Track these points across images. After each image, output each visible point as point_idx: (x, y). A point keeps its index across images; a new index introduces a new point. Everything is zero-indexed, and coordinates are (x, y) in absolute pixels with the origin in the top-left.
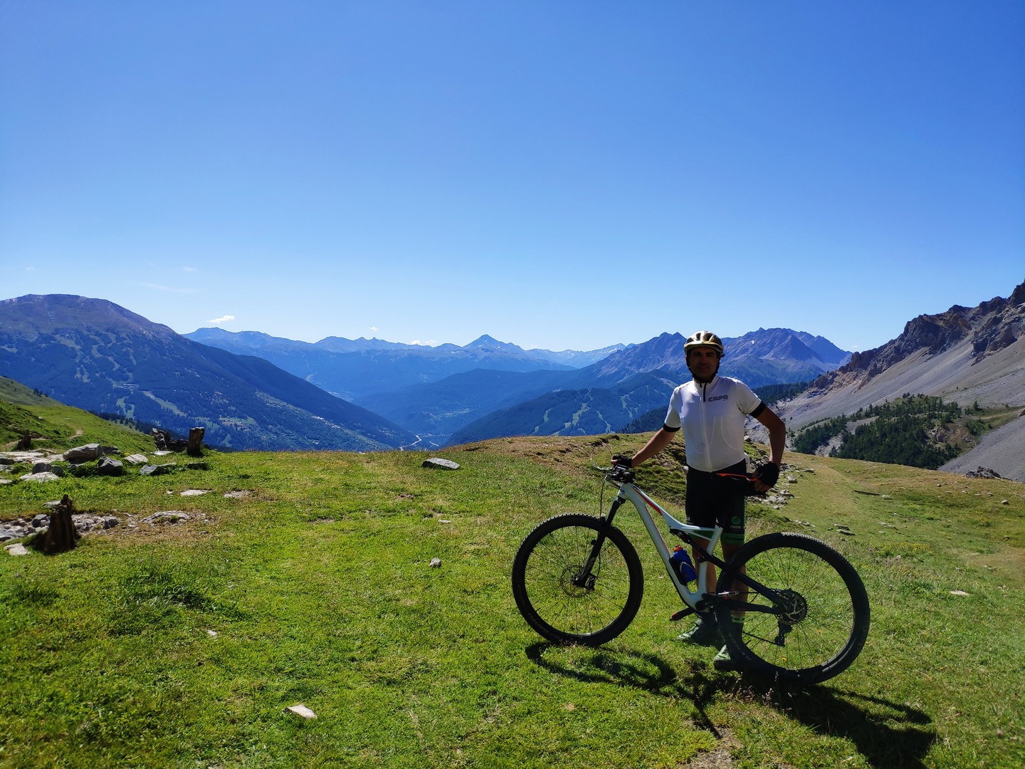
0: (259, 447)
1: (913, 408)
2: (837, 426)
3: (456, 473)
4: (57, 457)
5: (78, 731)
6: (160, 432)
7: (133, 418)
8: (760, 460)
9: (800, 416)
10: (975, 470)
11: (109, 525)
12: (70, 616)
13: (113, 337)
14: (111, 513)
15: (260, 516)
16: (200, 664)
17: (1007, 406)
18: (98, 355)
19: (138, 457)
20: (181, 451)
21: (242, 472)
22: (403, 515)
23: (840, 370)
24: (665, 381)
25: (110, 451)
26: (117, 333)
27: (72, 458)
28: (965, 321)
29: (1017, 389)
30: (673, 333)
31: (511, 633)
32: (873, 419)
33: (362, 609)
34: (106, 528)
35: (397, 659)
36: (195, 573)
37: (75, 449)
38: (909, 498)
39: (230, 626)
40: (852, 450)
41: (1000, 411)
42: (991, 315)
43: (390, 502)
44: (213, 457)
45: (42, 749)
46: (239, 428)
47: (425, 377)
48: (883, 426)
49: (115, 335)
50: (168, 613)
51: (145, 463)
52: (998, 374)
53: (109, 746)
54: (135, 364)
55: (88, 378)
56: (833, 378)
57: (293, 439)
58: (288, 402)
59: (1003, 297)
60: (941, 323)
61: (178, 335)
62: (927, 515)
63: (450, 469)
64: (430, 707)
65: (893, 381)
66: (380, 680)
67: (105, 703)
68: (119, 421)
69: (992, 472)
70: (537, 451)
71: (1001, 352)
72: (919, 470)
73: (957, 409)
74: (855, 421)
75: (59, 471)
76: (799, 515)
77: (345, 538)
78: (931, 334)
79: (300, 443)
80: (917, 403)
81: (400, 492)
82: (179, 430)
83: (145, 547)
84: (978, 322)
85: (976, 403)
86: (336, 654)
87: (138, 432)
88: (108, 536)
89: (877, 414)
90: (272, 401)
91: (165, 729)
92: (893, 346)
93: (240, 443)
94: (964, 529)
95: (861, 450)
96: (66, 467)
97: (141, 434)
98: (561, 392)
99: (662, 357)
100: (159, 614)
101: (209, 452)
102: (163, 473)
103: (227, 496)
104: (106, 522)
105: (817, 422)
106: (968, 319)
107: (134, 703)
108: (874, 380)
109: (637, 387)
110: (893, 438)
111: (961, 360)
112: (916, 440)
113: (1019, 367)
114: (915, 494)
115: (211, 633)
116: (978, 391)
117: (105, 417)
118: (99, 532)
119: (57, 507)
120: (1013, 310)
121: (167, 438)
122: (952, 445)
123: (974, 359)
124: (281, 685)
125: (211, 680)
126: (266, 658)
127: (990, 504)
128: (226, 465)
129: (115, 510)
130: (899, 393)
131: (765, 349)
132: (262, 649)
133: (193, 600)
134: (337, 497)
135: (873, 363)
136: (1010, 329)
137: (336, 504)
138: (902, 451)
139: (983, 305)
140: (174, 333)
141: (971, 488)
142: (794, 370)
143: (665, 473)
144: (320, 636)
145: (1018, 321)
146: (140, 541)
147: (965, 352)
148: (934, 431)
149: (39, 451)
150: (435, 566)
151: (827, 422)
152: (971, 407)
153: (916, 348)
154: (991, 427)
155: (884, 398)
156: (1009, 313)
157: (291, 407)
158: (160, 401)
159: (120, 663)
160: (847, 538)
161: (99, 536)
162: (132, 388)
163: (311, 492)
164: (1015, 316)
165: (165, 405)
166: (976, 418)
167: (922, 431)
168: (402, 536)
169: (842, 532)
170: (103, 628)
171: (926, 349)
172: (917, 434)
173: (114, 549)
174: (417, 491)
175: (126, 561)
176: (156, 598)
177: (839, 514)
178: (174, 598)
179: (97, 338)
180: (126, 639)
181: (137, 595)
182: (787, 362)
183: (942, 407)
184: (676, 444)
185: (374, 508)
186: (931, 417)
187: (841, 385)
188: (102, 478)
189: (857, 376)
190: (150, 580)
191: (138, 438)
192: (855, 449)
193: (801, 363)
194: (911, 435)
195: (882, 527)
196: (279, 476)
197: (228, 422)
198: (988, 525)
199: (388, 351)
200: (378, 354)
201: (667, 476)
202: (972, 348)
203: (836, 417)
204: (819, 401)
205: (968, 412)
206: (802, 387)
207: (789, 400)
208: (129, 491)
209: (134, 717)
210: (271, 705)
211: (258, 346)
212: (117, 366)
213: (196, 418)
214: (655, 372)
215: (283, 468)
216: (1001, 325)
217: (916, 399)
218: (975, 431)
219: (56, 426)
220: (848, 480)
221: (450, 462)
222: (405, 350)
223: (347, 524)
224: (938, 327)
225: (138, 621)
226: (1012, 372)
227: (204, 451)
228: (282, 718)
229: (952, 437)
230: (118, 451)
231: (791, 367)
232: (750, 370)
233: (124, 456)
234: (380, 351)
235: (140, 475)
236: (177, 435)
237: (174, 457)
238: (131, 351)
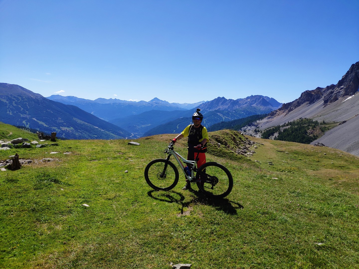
0: (75, 138)
1: (303, 123)
2: (277, 129)
3: (138, 146)
4: (9, 142)
5: (30, 209)
6: (39, 133)
7: (29, 127)
8: (246, 141)
9: (264, 125)
10: (317, 144)
11: (29, 162)
12: (23, 185)
13: (20, 98)
14: (29, 159)
15: (75, 159)
16: (59, 196)
17: (334, 122)
18: (15, 105)
19: (35, 142)
20: (49, 140)
21: (69, 146)
22: (119, 159)
23: (278, 109)
24: (219, 114)
25: (26, 140)
26: (22, 97)
27: (14, 142)
28: (321, 92)
29: (338, 116)
30: (221, 97)
31: (144, 188)
32: (289, 126)
33: (104, 183)
34: (28, 163)
35: (111, 194)
36: (56, 175)
37: (15, 140)
38: (294, 153)
39: (67, 188)
40: (281, 138)
41: (332, 124)
42: (330, 90)
43: (115, 155)
44: (59, 142)
45: (22, 213)
46: (68, 131)
47: (134, 113)
48: (292, 129)
49: (21, 98)
50: (50, 184)
51: (38, 144)
52: (331, 111)
53: (38, 212)
54: (29, 108)
55: (12, 113)
56: (276, 112)
57: (87, 135)
58: (85, 122)
59: (334, 84)
60: (313, 93)
61: (44, 98)
62: (299, 158)
63: (137, 145)
64: (118, 204)
65: (296, 113)
66: (107, 199)
67: (36, 203)
68: (24, 129)
69: (322, 144)
70: (170, 139)
71: (333, 103)
72: (299, 144)
73: (317, 123)
74: (283, 127)
75: (10, 147)
76: (256, 159)
77: (100, 165)
78: (310, 97)
79: (90, 136)
80: (304, 121)
81: (119, 152)
82: (46, 132)
83: (41, 168)
84: (326, 93)
85: (324, 121)
86: (95, 193)
87: (31, 133)
88: (30, 165)
89: (291, 125)
90: (79, 121)
91: (51, 209)
92: (297, 101)
93: (68, 137)
94: (310, 163)
95: (285, 137)
96: (12, 145)
97: (33, 133)
98: (183, 118)
99: (218, 105)
100: (47, 185)
101: (58, 140)
102: (44, 147)
103: (64, 154)
104: (28, 162)
105: (270, 128)
106: (322, 92)
107: (43, 204)
108: (290, 113)
109: (209, 116)
110: (296, 133)
111: (320, 106)
112: (303, 134)
113: (339, 109)
114: (297, 151)
115: (62, 189)
116: (325, 117)
117: (19, 127)
118: (27, 164)
119: (14, 157)
120: (337, 89)
121: (42, 135)
122: (315, 135)
123: (324, 106)
124: (81, 200)
125: (62, 199)
126: (77, 194)
127: (320, 155)
128: (64, 144)
129: (31, 158)
130: (298, 118)
131: (253, 102)
132: (76, 192)
133: (56, 181)
134: (99, 154)
135: (290, 107)
136: (336, 95)
137: (98, 156)
138: (298, 137)
139: (328, 87)
140: (43, 97)
141: (315, 149)
142: (263, 110)
143: (211, 146)
144: (92, 190)
145: (339, 93)
146: (39, 167)
147: (321, 103)
148: (309, 131)
149: (2, 140)
150: (126, 172)
151: (273, 127)
152: (322, 122)
153: (305, 102)
154: (328, 129)
155: (293, 119)
156: (336, 90)
157: (86, 123)
158: (38, 121)
159: (38, 196)
160: (271, 166)
161: (27, 165)
162: (28, 117)
163: (91, 152)
164: (338, 91)
165: (41, 123)
166: (324, 126)
167: (306, 131)
168: (118, 165)
169: (270, 164)
170: (32, 188)
171: (308, 102)
172: (304, 132)
173: (32, 169)
174: (124, 152)
175: (36, 172)
176: (46, 181)
177: (270, 158)
178: (51, 180)
179: (14, 99)
180: (39, 190)
181: (41, 180)
182: (261, 107)
183: (312, 122)
184: (217, 136)
185: (110, 157)
186: (309, 126)
187: (279, 115)
188: (24, 149)
189: (284, 111)
190: (44, 176)
191: (32, 135)
192: (283, 137)
193: (265, 107)
194: (302, 132)
195: (283, 162)
196: (81, 148)
197: (64, 129)
198: (318, 161)
199: (121, 103)
200: (117, 104)
201: (212, 146)
202: (323, 102)
203: (277, 126)
204: (271, 121)
205: (321, 124)
206: (265, 116)
207: (261, 120)
208: (34, 152)
209: (43, 206)
210: (78, 204)
211: (73, 102)
212: (22, 109)
213: (52, 127)
214: (215, 111)
215: (82, 145)
216: (333, 94)
217: (304, 120)
218: (323, 131)
219: (3, 131)
220: (275, 147)
221: (137, 143)
222: (127, 103)
223: (101, 162)
224: (312, 95)
225: (41, 186)
226: (336, 110)
227: (56, 139)
228: (81, 207)
229: (315, 132)
230: (28, 140)
231: (262, 109)
232: (248, 110)
233: (30, 142)
234: (118, 103)
235: (36, 148)
236: (45, 133)
237: (47, 142)
238: (27, 103)
